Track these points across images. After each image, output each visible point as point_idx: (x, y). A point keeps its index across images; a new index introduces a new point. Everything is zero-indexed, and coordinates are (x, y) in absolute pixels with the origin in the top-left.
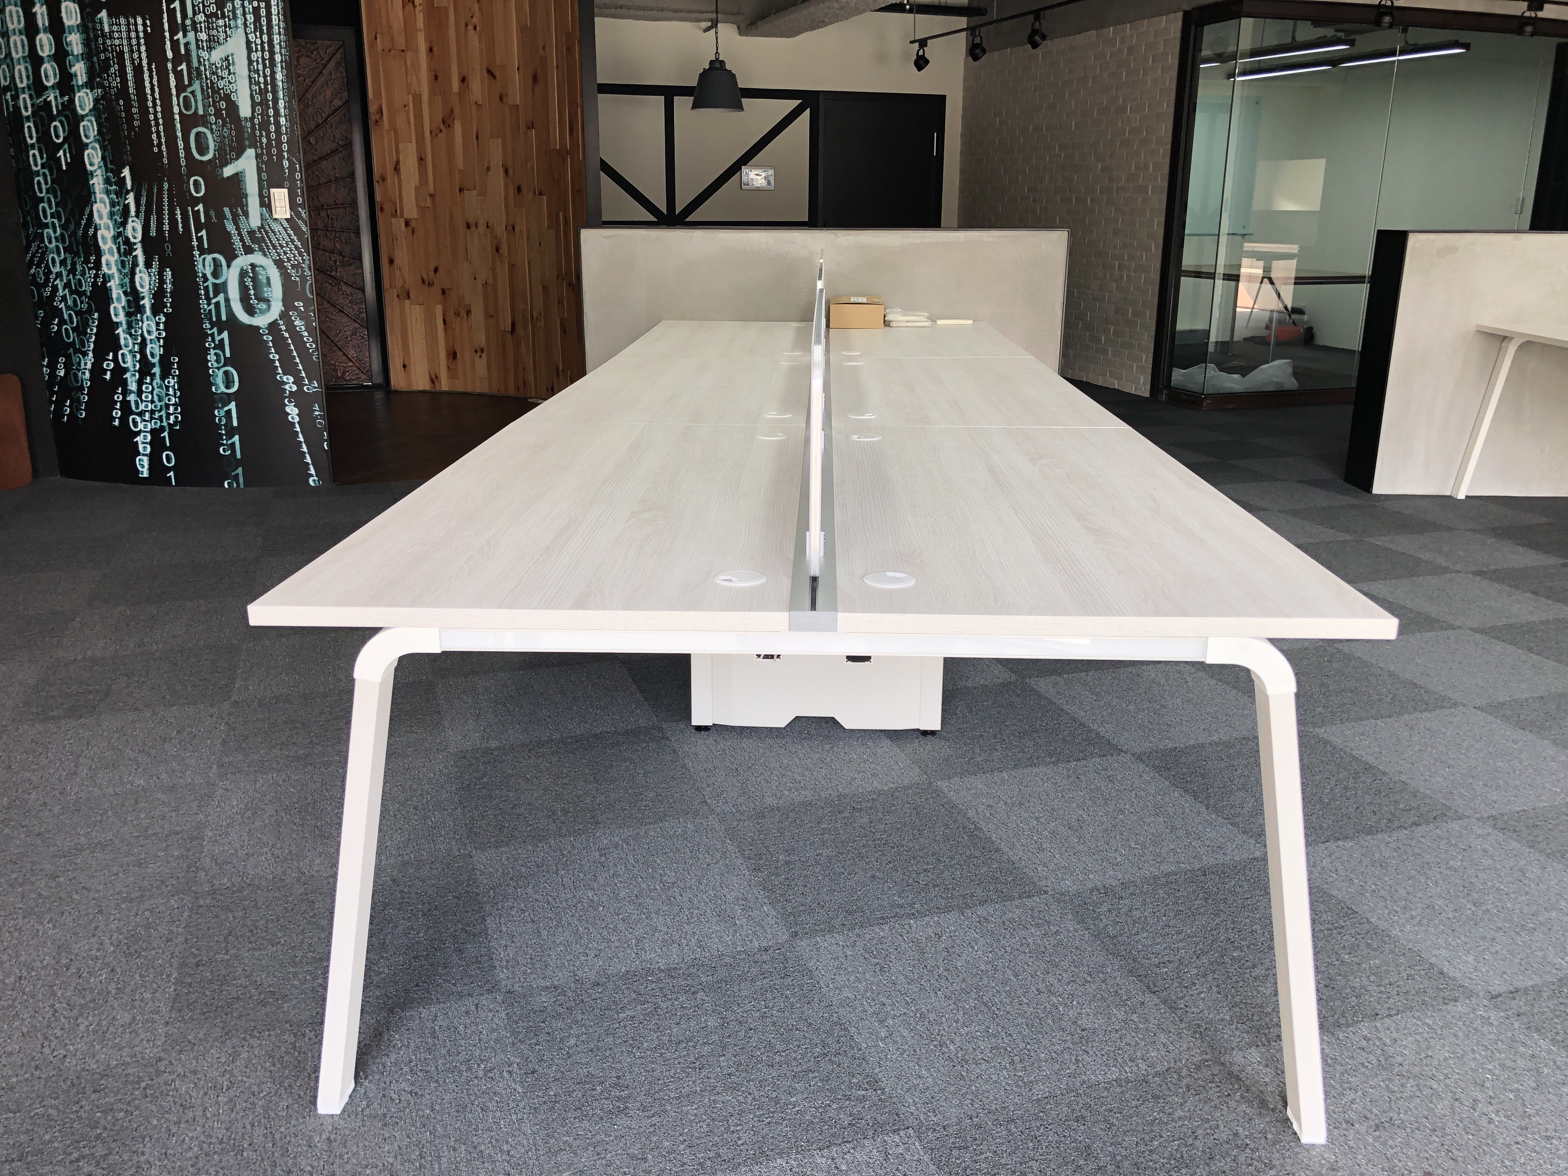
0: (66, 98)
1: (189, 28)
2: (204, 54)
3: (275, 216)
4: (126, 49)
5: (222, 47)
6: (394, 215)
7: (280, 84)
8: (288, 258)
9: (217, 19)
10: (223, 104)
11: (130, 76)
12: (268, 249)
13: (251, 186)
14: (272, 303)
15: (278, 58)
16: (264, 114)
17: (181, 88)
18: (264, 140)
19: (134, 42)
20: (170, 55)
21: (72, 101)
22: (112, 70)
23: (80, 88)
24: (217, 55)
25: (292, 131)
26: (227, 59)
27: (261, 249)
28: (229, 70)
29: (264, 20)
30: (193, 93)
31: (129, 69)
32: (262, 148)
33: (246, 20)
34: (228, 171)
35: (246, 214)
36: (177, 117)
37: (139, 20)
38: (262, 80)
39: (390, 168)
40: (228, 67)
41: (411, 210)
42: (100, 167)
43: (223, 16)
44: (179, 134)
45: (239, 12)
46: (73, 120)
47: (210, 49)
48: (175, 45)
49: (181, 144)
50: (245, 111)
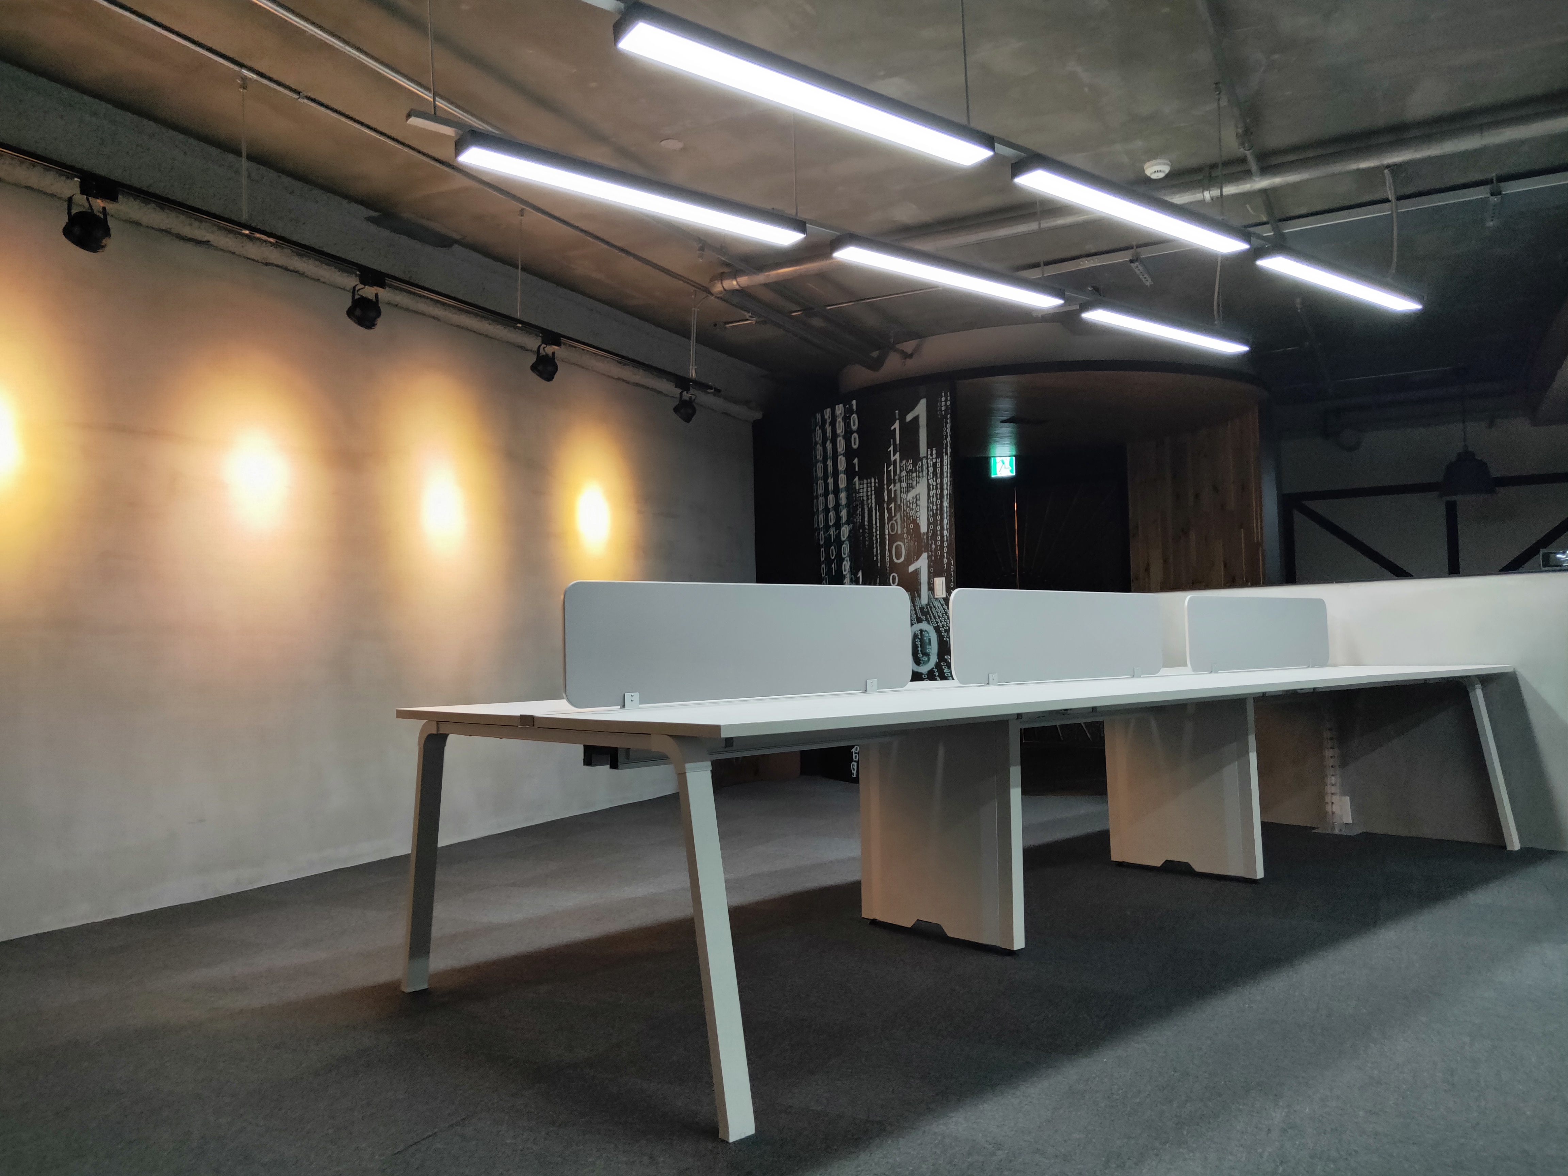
0: (838, 531)
2: (904, 496)
3: (936, 597)
4: (865, 498)
5: (914, 490)
7: (945, 509)
8: (942, 625)
9: (913, 473)
10: (912, 526)
11: (866, 515)
12: (931, 619)
13: (924, 577)
14: (931, 657)
15: (945, 492)
16: (935, 530)
17: (890, 518)
18: (933, 546)
19: (869, 493)
20: (886, 499)
21: (840, 533)
22: (858, 512)
23: (844, 524)
24: (910, 496)
25: (951, 540)
26: (916, 497)
27: (927, 620)
28: (917, 504)
29: (939, 471)
30: (896, 521)
31: (866, 511)
32: (931, 551)
33: (928, 471)
34: (911, 569)
35: (919, 596)
36: (887, 537)
37: (873, 480)
38: (935, 507)
42: (849, 572)
43: (916, 471)
44: (887, 547)
45: (925, 467)
46: (839, 543)
47: (908, 491)
48: (889, 491)
49: (887, 552)
50: (924, 529)
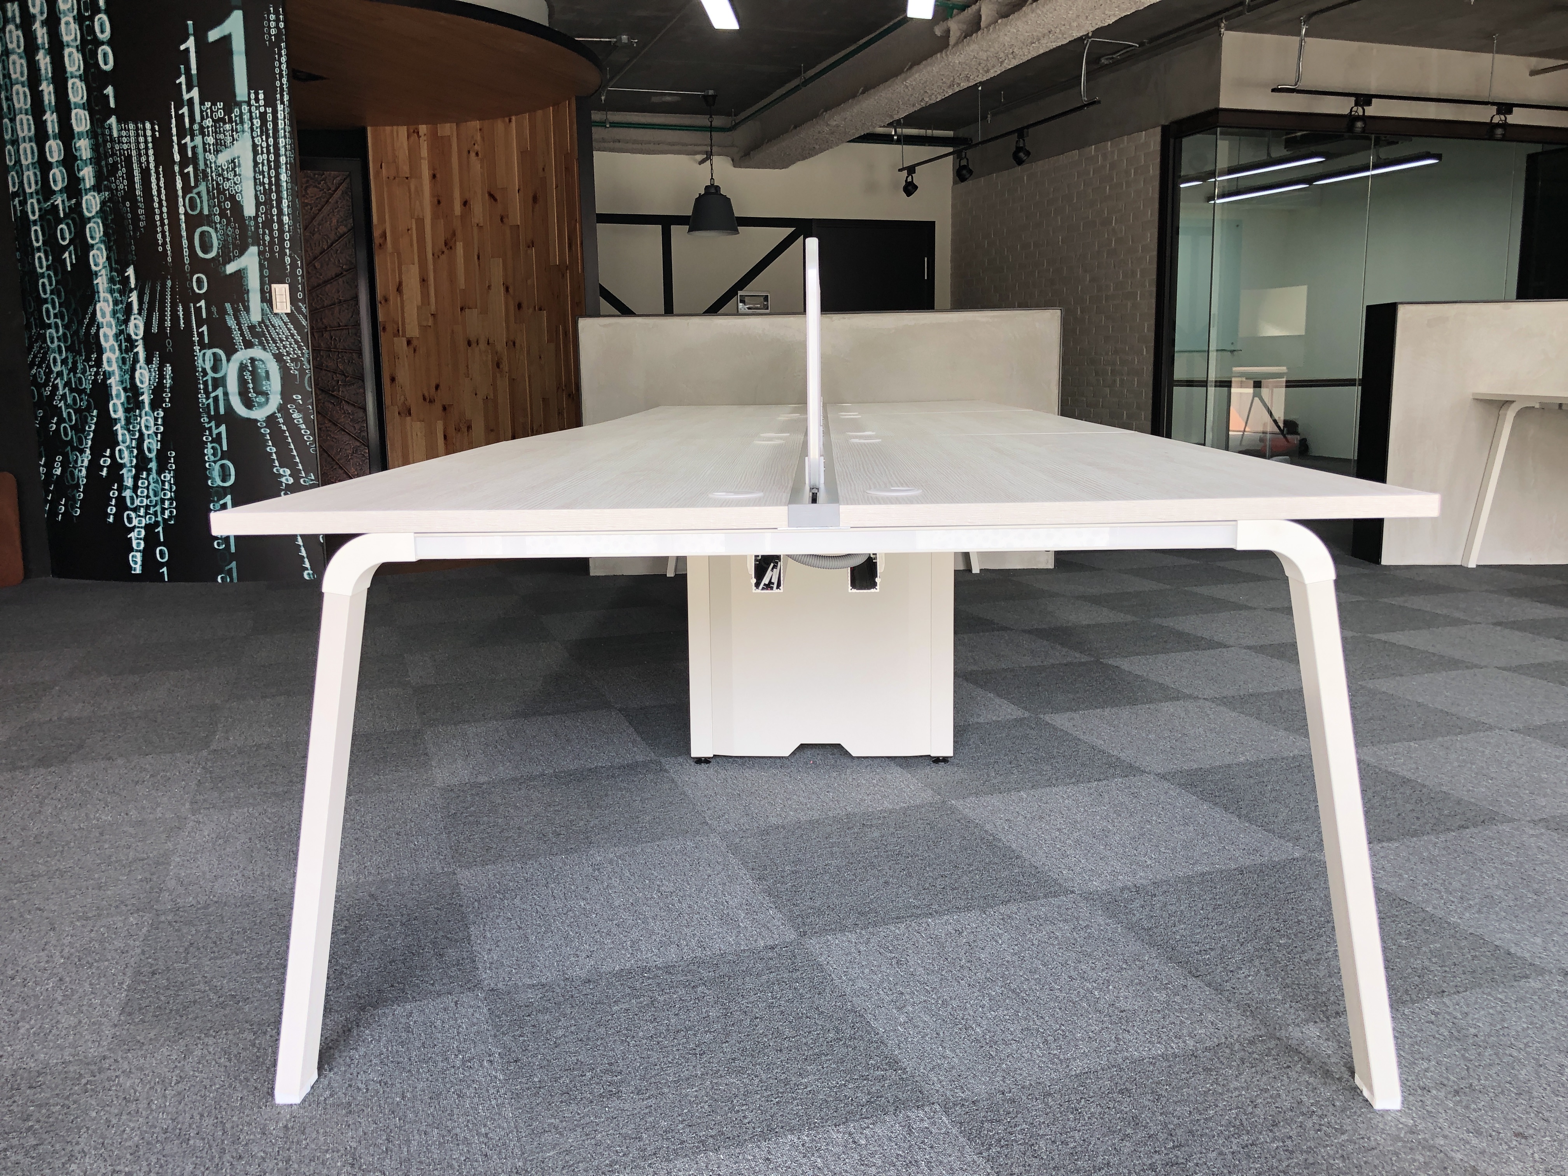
0: (74, 201)
1: (197, 132)
2: (211, 157)
3: (275, 311)
4: (134, 153)
5: (228, 150)
6: (397, 334)
7: (284, 184)
8: (287, 352)
9: (225, 123)
10: (228, 205)
11: (137, 179)
12: (268, 343)
13: (253, 282)
14: (271, 396)
15: (283, 160)
16: (268, 213)
17: (187, 189)
18: (267, 238)
19: (142, 146)
20: (177, 157)
21: (79, 204)
22: (120, 173)
23: (87, 191)
24: (223, 158)
25: (295, 228)
26: (233, 161)
27: (261, 344)
28: (235, 172)
29: (270, 126)
30: (198, 194)
31: (136, 173)
32: (264, 244)
33: (252, 124)
34: (231, 268)
35: (247, 309)
36: (182, 217)
37: (148, 125)
38: (266, 181)
39: (392, 288)
40: (233, 169)
41: (412, 330)
42: (104, 267)
43: (231, 121)
44: (184, 234)
45: (246, 117)
46: (80, 222)
47: (217, 152)
48: (183, 148)
49: (185, 242)
50: (249, 210)
